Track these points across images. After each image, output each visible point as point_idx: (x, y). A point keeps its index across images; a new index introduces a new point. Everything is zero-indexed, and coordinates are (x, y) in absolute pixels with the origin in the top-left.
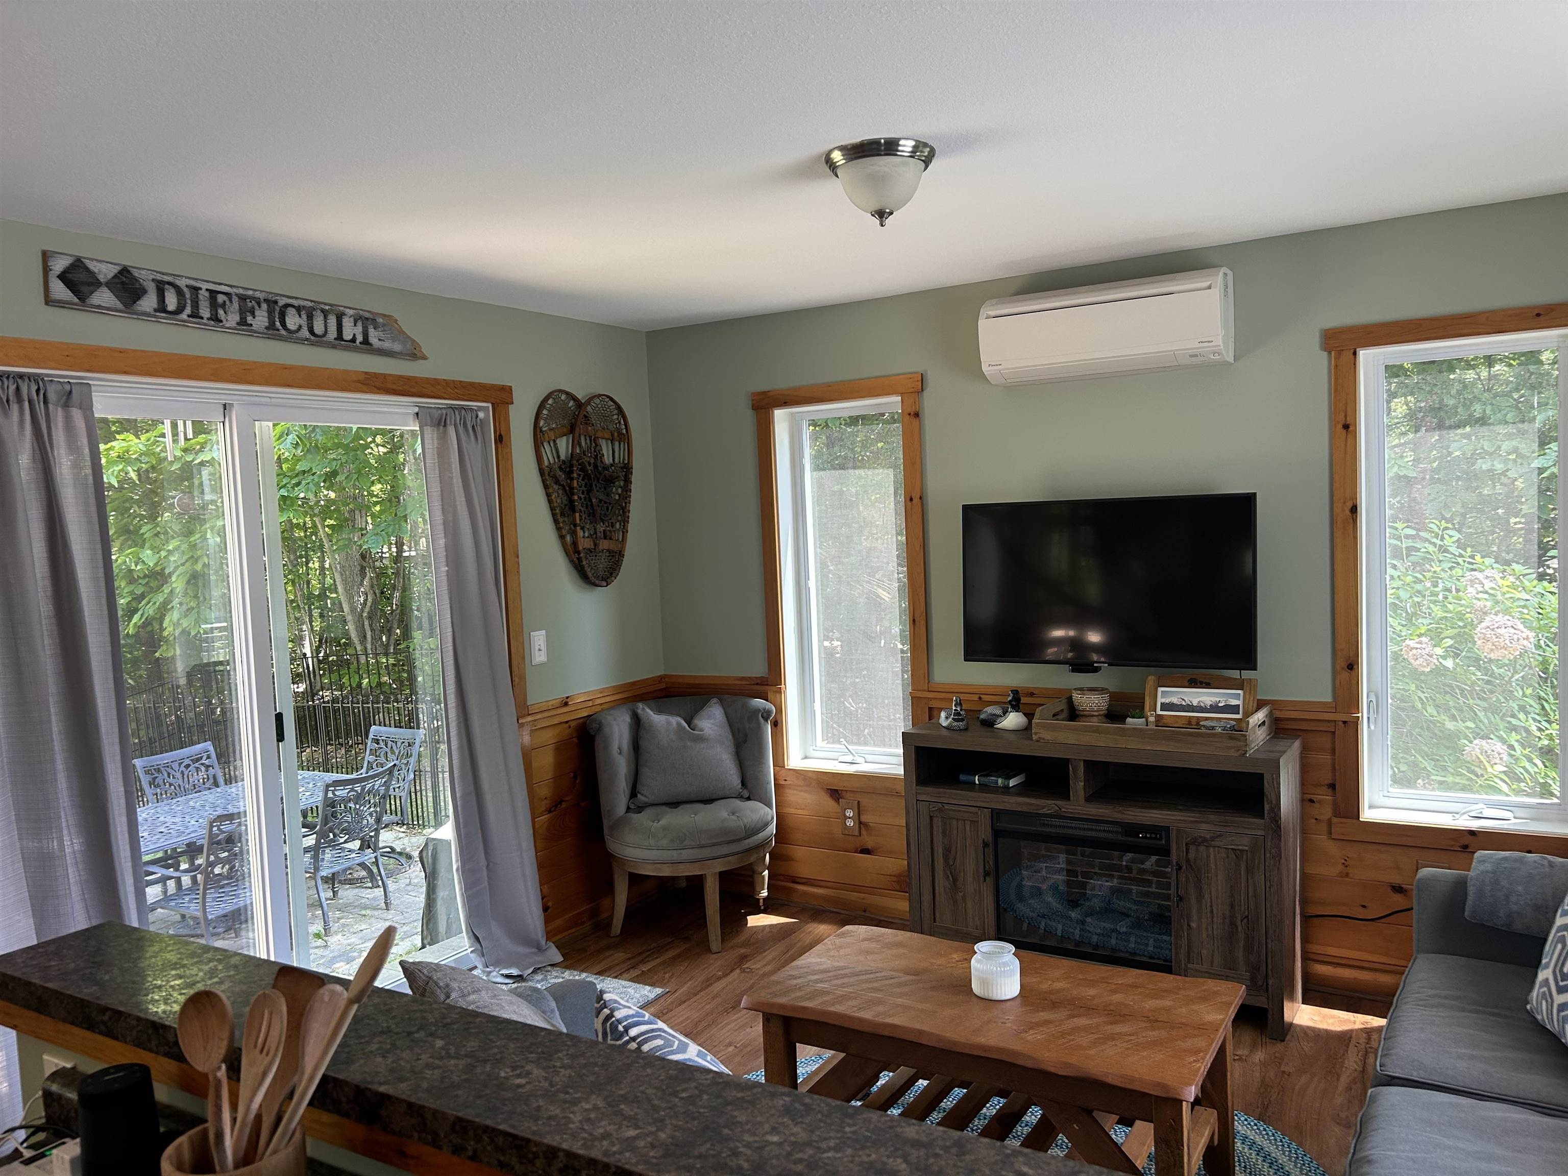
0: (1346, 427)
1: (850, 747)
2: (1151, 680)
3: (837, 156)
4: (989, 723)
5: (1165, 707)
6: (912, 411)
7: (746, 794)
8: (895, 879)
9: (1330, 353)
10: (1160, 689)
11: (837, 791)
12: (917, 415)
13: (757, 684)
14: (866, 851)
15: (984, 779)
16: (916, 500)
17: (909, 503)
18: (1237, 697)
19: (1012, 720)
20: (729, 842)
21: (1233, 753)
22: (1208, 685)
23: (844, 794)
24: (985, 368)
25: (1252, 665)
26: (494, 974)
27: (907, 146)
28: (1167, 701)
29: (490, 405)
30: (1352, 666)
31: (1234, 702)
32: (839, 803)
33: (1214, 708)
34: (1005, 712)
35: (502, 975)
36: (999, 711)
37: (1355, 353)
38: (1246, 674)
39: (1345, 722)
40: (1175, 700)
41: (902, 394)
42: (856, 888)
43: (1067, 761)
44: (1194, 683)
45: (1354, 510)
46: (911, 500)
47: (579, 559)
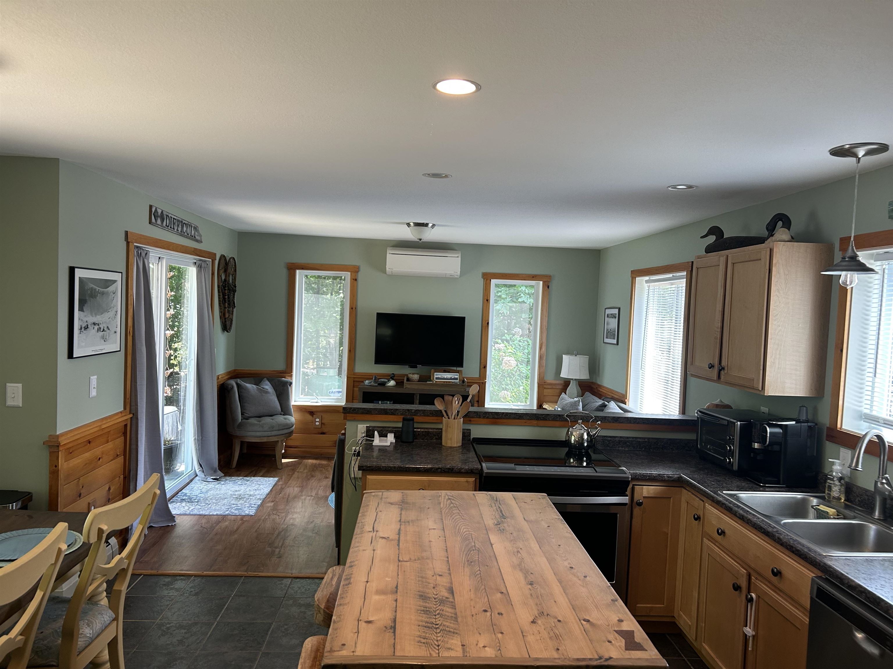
0: (487, 300)
1: (318, 397)
2: (433, 370)
3: (412, 224)
4: (383, 384)
5: (437, 378)
6: (354, 278)
7: (283, 413)
8: (334, 442)
9: (484, 279)
10: (435, 373)
11: (313, 412)
12: (356, 280)
13: (281, 373)
14: (323, 433)
15: (382, 402)
16: (354, 309)
17: (351, 310)
18: (457, 375)
19: (392, 383)
20: (287, 429)
21: (463, 390)
22: (449, 372)
23: (315, 413)
24: (387, 269)
25: (462, 366)
26: (209, 478)
27: (430, 225)
28: (437, 377)
29: (210, 260)
30: (485, 367)
31: (456, 377)
32: (313, 417)
33: (451, 379)
34: (389, 381)
35: (212, 479)
36: (387, 381)
37: (490, 280)
38: (459, 369)
39: (482, 383)
40: (440, 376)
41: (351, 272)
42: (317, 447)
43: (414, 394)
44: (445, 371)
45: (488, 323)
46: (352, 308)
47: (225, 321)
